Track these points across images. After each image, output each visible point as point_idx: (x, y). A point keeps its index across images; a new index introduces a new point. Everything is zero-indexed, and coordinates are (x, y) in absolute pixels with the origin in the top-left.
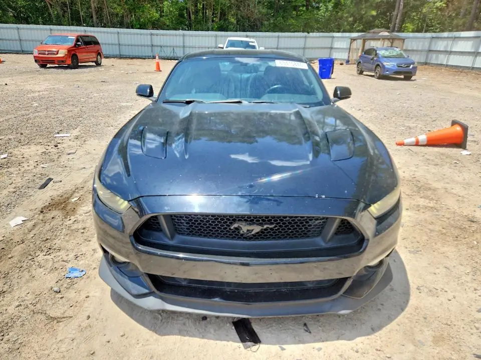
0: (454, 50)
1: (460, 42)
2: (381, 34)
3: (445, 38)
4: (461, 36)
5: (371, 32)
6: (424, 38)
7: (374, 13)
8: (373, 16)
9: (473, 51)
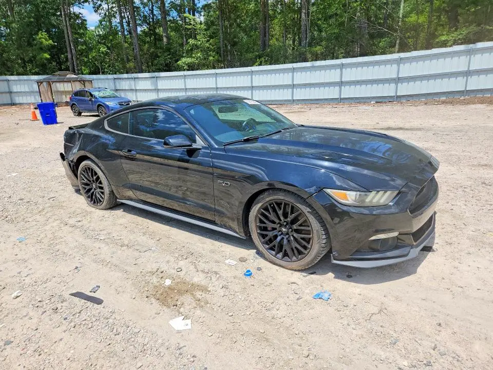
0: (138, 88)
1: (140, 82)
2: (68, 76)
3: (125, 78)
4: (140, 77)
5: (57, 75)
6: (108, 79)
7: (47, 56)
8: (47, 59)
9: (153, 88)
